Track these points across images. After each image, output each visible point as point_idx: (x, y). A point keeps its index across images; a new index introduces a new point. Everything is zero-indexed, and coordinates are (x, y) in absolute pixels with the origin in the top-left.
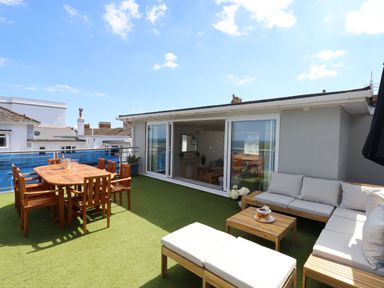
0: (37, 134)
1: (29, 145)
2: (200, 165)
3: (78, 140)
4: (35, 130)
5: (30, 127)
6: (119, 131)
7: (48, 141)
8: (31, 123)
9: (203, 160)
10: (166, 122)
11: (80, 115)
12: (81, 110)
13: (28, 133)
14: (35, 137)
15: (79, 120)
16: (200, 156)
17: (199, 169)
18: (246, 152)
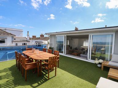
0: (15, 39)
1: (12, 43)
2: (70, 50)
3: (27, 41)
4: (14, 38)
5: (13, 37)
6: (39, 38)
7: (18, 41)
8: (13, 36)
9: (71, 48)
10: (64, 36)
11: (28, 33)
12: (28, 32)
13: (12, 39)
14: (14, 40)
15: (27, 35)
16: (70, 47)
17: (70, 51)
18: (84, 45)
